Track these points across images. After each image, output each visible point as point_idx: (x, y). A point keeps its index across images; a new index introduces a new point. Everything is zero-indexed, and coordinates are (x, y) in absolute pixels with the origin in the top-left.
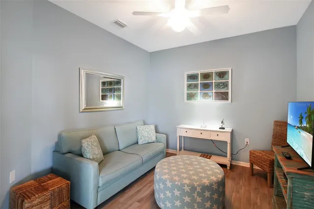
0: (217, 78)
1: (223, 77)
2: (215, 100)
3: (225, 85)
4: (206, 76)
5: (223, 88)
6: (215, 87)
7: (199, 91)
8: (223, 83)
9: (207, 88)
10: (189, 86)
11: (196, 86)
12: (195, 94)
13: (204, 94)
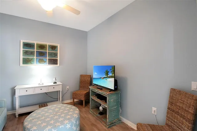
0: (50, 49)
1: (54, 49)
2: (49, 64)
3: (56, 55)
4: (42, 47)
5: (54, 56)
6: (48, 55)
7: (35, 57)
8: (55, 53)
9: (42, 55)
10: (26, 53)
11: (32, 53)
12: (32, 59)
13: (40, 59)
